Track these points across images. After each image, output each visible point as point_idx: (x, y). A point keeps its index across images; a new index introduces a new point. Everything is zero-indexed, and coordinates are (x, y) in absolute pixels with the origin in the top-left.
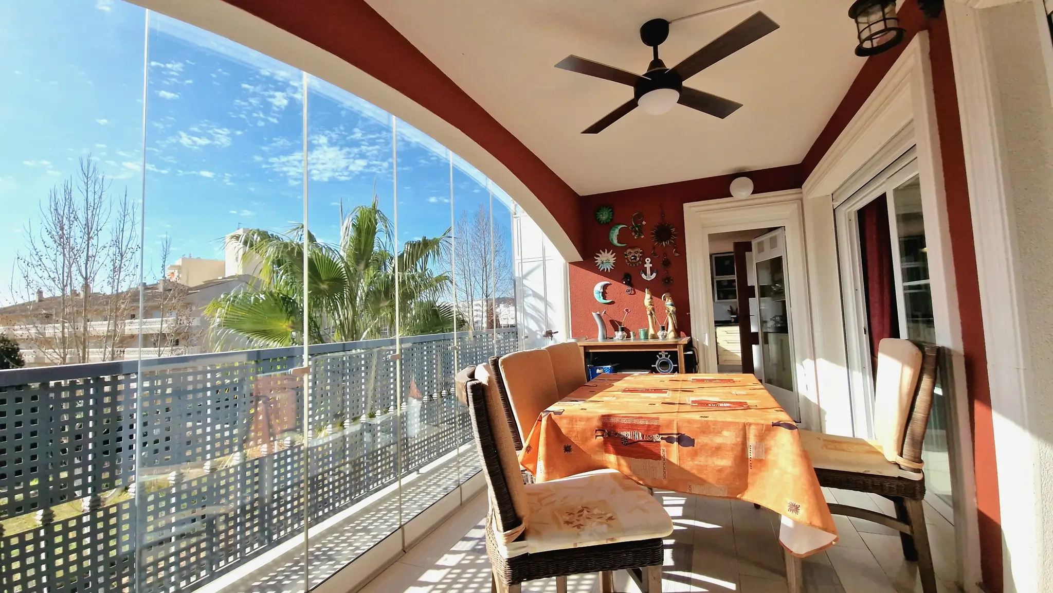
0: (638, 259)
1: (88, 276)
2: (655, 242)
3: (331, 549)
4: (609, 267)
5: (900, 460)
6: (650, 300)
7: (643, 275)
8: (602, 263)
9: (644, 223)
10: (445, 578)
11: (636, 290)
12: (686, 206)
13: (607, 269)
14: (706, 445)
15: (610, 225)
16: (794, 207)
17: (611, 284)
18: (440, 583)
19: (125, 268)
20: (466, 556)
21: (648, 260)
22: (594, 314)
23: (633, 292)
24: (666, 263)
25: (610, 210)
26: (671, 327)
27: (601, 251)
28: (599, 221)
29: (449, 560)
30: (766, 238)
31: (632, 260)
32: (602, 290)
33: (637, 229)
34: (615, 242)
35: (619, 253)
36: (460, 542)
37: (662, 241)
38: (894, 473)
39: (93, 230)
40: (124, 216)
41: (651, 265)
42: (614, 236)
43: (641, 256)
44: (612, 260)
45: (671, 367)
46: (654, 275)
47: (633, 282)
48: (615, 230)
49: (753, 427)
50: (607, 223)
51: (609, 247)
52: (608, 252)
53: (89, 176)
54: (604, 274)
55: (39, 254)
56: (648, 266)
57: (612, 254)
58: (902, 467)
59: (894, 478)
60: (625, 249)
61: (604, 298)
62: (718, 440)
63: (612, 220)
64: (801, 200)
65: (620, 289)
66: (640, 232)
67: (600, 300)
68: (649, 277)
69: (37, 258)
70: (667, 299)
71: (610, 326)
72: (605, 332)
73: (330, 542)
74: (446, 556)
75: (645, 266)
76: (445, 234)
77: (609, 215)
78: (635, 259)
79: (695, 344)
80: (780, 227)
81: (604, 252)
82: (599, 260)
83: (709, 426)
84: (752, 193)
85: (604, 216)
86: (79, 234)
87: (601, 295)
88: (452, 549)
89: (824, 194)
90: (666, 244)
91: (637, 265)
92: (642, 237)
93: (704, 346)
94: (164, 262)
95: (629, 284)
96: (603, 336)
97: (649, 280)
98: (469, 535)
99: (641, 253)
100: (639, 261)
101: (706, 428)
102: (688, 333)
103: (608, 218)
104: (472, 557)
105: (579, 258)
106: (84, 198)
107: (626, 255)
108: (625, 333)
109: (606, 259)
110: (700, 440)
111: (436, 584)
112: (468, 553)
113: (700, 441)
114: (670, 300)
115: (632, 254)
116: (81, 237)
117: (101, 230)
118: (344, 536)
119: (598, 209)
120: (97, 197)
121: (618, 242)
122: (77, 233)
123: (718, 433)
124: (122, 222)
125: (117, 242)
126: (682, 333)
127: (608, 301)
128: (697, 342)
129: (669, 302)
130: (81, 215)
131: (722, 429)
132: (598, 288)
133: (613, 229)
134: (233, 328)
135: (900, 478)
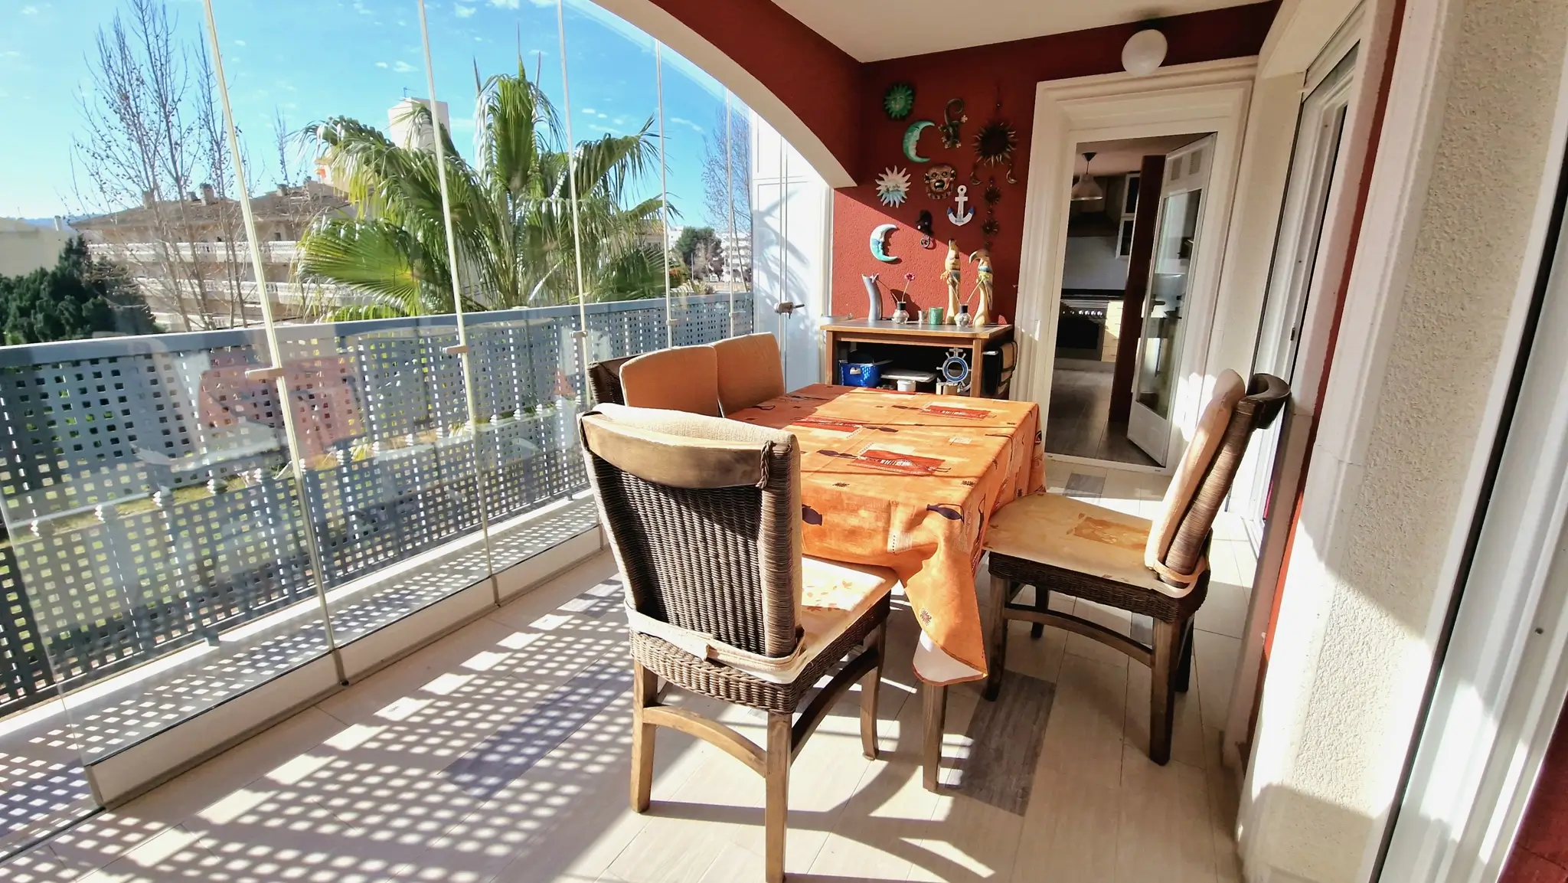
0: (947, 186)
1: (180, 174)
2: (978, 155)
3: (412, 592)
4: (896, 198)
5: (1160, 568)
6: (953, 261)
7: (951, 217)
8: (888, 190)
9: (964, 119)
10: (531, 645)
11: (937, 242)
12: (1041, 86)
13: (895, 202)
14: (838, 525)
15: (906, 121)
16: (1236, 94)
17: (898, 229)
18: (522, 650)
19: (227, 163)
20: (573, 619)
21: (962, 189)
22: (865, 279)
23: (931, 245)
24: (992, 196)
25: (909, 92)
26: (982, 308)
27: (887, 169)
28: (887, 112)
29: (549, 622)
30: (1184, 153)
31: (936, 187)
32: (882, 240)
33: (951, 130)
34: (912, 153)
35: (916, 173)
36: (575, 600)
37: (990, 157)
38: (1147, 582)
39: (169, 102)
40: (208, 77)
41: (966, 199)
42: (911, 142)
43: (951, 182)
44: (904, 187)
45: (965, 373)
46: (970, 216)
47: (933, 228)
48: (912, 131)
49: (900, 508)
50: (903, 118)
51: (900, 162)
52: (899, 173)
53: (144, 7)
54: (889, 211)
55: (106, 138)
56: (961, 199)
57: (904, 176)
58: (1162, 577)
59: (1146, 590)
60: (926, 167)
61: (885, 253)
62: (853, 521)
63: (910, 112)
64: (1253, 79)
65: (911, 237)
66: (956, 137)
67: (879, 255)
68: (960, 219)
69: (104, 147)
70: (981, 261)
71: (888, 300)
72: (879, 308)
73: (416, 583)
74: (548, 616)
75: (957, 199)
76: (644, 130)
77: (906, 101)
78: (942, 186)
79: (1017, 336)
80: (1210, 133)
81: (892, 172)
82: (882, 186)
83: (842, 500)
84: (1163, 65)
85: (898, 104)
86: (152, 108)
87: (880, 246)
88: (560, 608)
89: (1292, 71)
90: (995, 160)
91: (944, 197)
92: (959, 145)
93: (1031, 340)
94: (282, 156)
95: (926, 230)
96: (876, 315)
97: (959, 224)
98: (590, 592)
99: (952, 175)
100: (947, 190)
101: (838, 503)
102: (1011, 320)
103: (904, 107)
104: (578, 622)
105: (850, 182)
106: (144, 47)
107: (928, 178)
108: (906, 314)
109: (894, 185)
110: (830, 518)
111: (516, 651)
112: (577, 615)
113: (828, 518)
114: (985, 263)
115: (938, 177)
116: (156, 113)
117: (179, 100)
118: (435, 577)
119: (889, 91)
120: (161, 44)
121: (917, 154)
122: (148, 105)
123: (853, 511)
124: (206, 87)
125: (207, 121)
126: (1001, 318)
127: (890, 258)
128: (1022, 334)
129: (983, 266)
130: (147, 75)
131: (859, 507)
132: (877, 235)
133: (912, 128)
134: (330, 276)
135: (1153, 592)
